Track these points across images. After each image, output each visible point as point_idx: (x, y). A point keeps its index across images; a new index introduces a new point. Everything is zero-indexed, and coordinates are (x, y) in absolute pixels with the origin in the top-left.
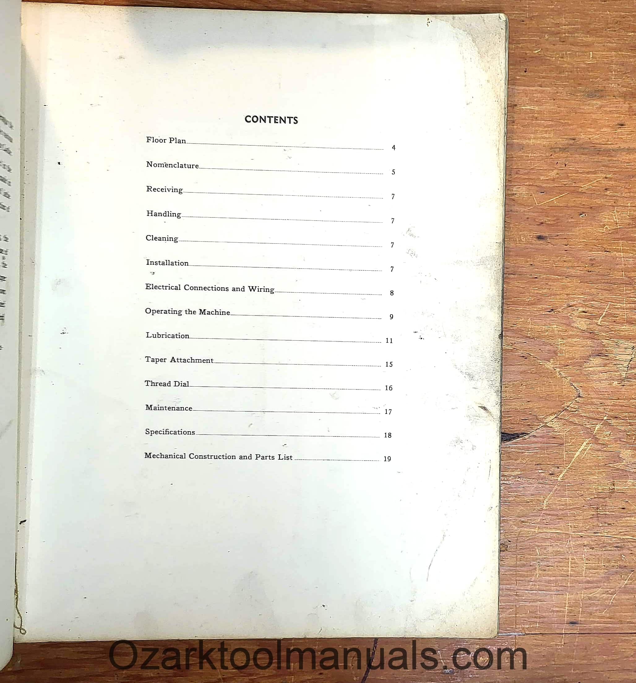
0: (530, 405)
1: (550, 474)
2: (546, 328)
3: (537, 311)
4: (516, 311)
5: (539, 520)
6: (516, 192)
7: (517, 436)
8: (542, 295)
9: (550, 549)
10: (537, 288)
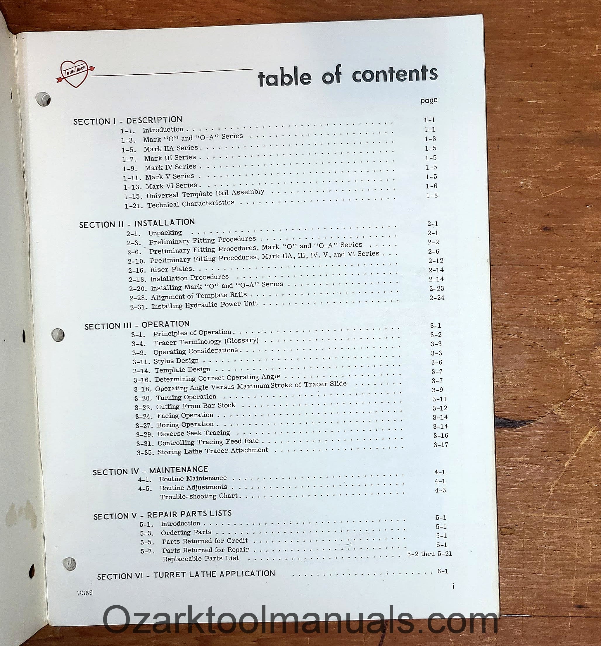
0: (537, 393)
1: (557, 461)
2: (553, 317)
3: (543, 300)
4: (523, 301)
5: (546, 506)
6: (522, 185)
7: (524, 423)
8: (548, 285)
9: (556, 534)
10: (543, 279)
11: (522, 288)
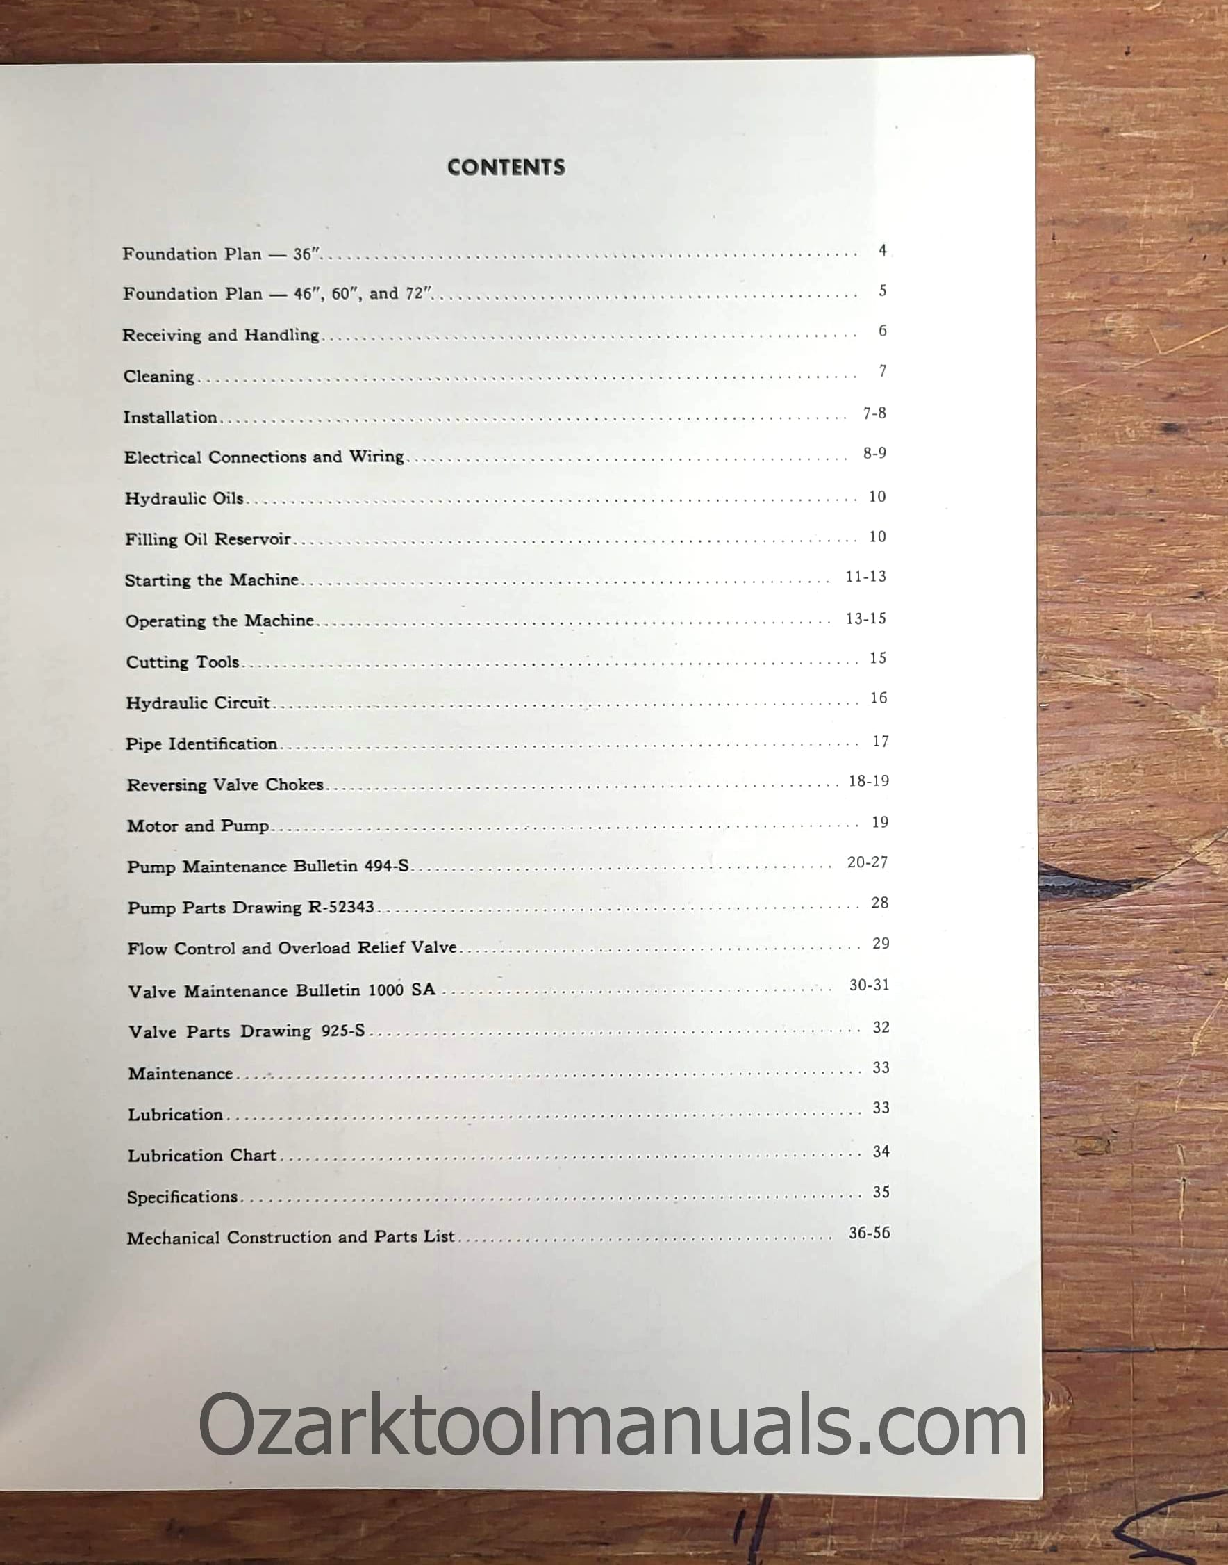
0: (1155, 814)
1: (1206, 974)
2: (1188, 634)
3: (1165, 596)
4: (1117, 598)
5: (1182, 1082)
6: (1110, 327)
7: (1127, 886)
8: (1175, 559)
9: (1209, 1150)
10: (1164, 544)
11: (1117, 567)
